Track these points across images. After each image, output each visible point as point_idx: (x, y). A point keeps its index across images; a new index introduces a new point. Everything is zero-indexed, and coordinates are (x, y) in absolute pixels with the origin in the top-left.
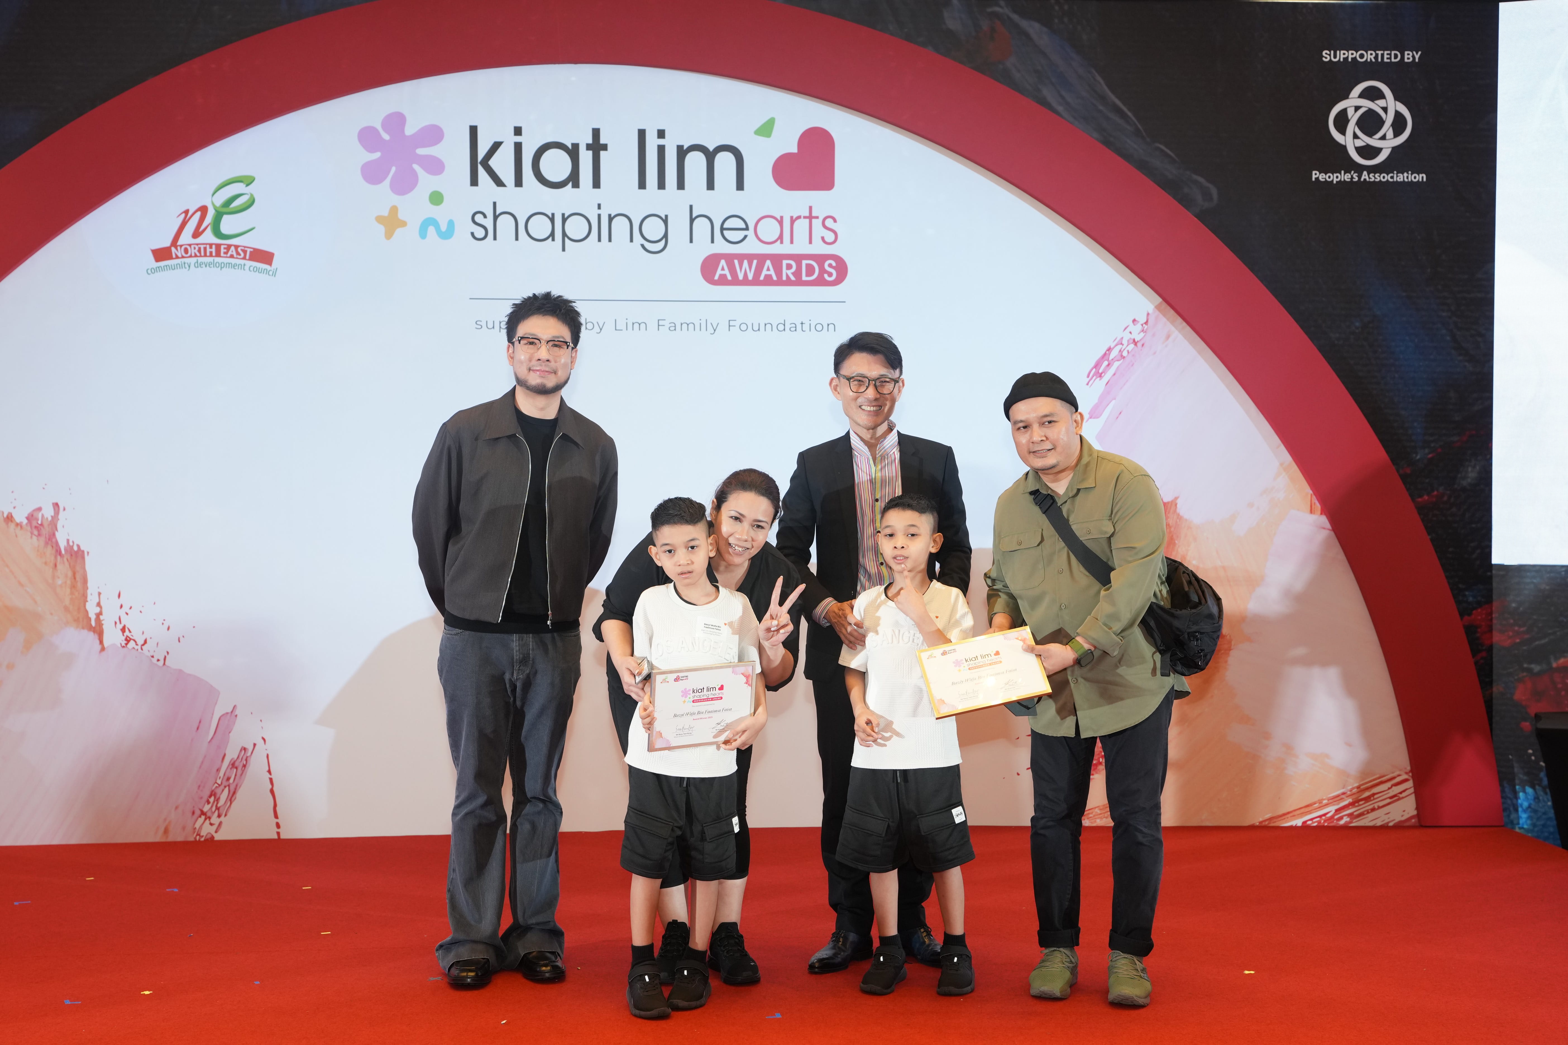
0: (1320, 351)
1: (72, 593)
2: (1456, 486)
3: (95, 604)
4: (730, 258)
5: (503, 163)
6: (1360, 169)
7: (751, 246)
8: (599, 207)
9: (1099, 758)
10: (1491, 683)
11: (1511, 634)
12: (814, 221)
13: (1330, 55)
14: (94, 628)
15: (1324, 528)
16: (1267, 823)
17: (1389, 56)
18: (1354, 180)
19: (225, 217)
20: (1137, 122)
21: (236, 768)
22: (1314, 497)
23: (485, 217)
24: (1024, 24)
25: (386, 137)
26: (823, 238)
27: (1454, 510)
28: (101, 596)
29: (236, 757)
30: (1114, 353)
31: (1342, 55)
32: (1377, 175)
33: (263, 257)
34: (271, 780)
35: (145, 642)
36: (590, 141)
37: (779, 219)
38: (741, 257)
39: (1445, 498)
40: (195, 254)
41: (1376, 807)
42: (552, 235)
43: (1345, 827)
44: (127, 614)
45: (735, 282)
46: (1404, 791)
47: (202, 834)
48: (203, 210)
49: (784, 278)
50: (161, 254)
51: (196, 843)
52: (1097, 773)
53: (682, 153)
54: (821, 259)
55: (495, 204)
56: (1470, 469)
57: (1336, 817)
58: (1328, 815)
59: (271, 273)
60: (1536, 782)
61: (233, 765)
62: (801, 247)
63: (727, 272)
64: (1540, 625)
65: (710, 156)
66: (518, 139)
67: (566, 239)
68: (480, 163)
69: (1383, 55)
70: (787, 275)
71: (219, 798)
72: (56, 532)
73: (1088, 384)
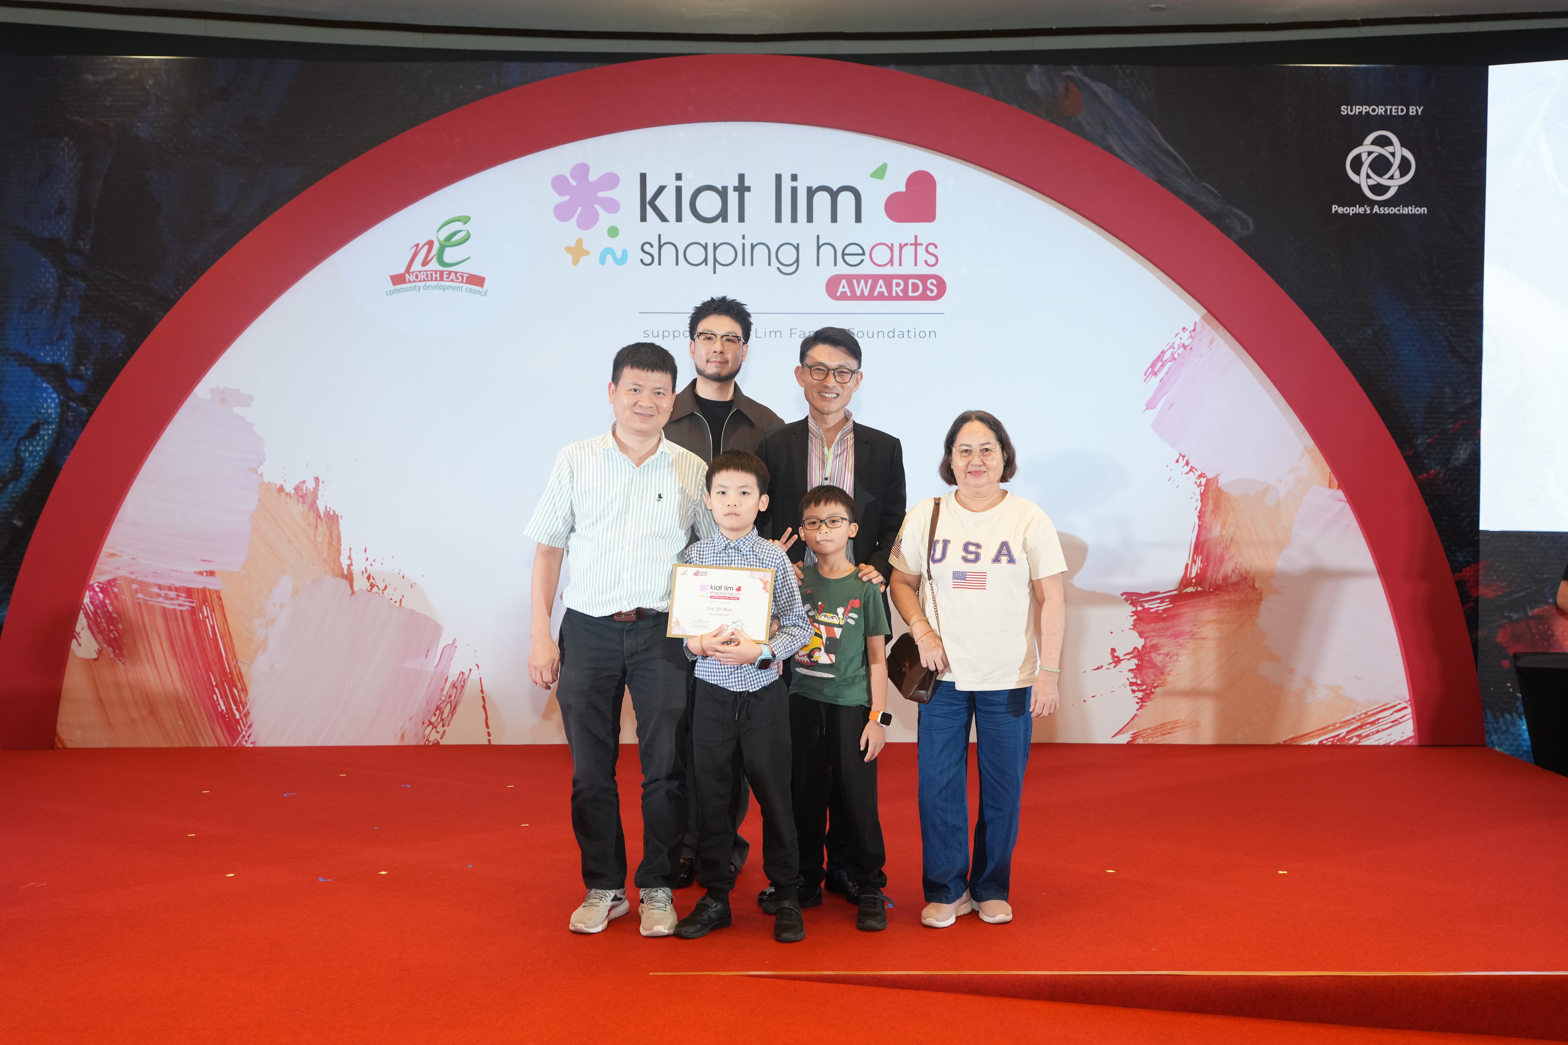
0: (1338, 353)
1: (329, 549)
2: (1450, 466)
3: (347, 557)
4: (849, 278)
5: (666, 203)
6: (1372, 203)
7: (867, 268)
8: (744, 237)
9: (1151, 688)
10: (1477, 628)
11: (1494, 588)
12: (919, 247)
13: (1347, 109)
14: (346, 576)
15: (1341, 500)
16: (1289, 742)
17: (1397, 110)
18: (1367, 213)
19: (447, 249)
20: (1186, 165)
21: (457, 688)
22: (1332, 474)
23: (652, 246)
24: (1093, 85)
25: (573, 183)
26: (926, 261)
27: (1448, 485)
28: (352, 551)
29: (456, 680)
30: (1167, 356)
31: (1357, 109)
32: (1386, 209)
33: (477, 281)
34: (483, 698)
35: (386, 587)
36: (737, 184)
37: (890, 246)
38: (859, 277)
39: (1441, 476)
40: (424, 279)
41: (1380, 730)
42: (705, 261)
43: (1355, 746)
44: (371, 565)
45: (854, 297)
46: (1403, 717)
47: (430, 740)
48: (430, 244)
49: (894, 294)
50: (397, 280)
51: (425, 746)
52: (1150, 701)
53: (811, 192)
54: (924, 278)
55: (660, 236)
56: (1462, 452)
57: (1347, 738)
58: (1341, 736)
59: (483, 293)
60: (1513, 710)
61: (454, 686)
62: (908, 268)
63: (847, 290)
64: (1519, 580)
65: (834, 195)
66: (679, 183)
67: (717, 263)
68: (649, 203)
69: (1391, 110)
70: (897, 292)
71: (443, 712)
72: (317, 500)
73: (1145, 381)
